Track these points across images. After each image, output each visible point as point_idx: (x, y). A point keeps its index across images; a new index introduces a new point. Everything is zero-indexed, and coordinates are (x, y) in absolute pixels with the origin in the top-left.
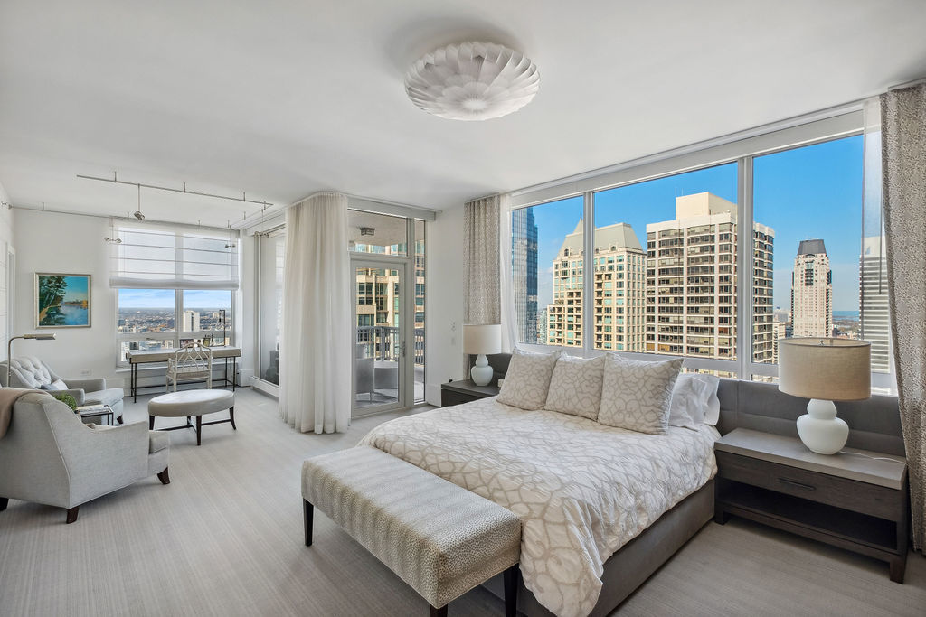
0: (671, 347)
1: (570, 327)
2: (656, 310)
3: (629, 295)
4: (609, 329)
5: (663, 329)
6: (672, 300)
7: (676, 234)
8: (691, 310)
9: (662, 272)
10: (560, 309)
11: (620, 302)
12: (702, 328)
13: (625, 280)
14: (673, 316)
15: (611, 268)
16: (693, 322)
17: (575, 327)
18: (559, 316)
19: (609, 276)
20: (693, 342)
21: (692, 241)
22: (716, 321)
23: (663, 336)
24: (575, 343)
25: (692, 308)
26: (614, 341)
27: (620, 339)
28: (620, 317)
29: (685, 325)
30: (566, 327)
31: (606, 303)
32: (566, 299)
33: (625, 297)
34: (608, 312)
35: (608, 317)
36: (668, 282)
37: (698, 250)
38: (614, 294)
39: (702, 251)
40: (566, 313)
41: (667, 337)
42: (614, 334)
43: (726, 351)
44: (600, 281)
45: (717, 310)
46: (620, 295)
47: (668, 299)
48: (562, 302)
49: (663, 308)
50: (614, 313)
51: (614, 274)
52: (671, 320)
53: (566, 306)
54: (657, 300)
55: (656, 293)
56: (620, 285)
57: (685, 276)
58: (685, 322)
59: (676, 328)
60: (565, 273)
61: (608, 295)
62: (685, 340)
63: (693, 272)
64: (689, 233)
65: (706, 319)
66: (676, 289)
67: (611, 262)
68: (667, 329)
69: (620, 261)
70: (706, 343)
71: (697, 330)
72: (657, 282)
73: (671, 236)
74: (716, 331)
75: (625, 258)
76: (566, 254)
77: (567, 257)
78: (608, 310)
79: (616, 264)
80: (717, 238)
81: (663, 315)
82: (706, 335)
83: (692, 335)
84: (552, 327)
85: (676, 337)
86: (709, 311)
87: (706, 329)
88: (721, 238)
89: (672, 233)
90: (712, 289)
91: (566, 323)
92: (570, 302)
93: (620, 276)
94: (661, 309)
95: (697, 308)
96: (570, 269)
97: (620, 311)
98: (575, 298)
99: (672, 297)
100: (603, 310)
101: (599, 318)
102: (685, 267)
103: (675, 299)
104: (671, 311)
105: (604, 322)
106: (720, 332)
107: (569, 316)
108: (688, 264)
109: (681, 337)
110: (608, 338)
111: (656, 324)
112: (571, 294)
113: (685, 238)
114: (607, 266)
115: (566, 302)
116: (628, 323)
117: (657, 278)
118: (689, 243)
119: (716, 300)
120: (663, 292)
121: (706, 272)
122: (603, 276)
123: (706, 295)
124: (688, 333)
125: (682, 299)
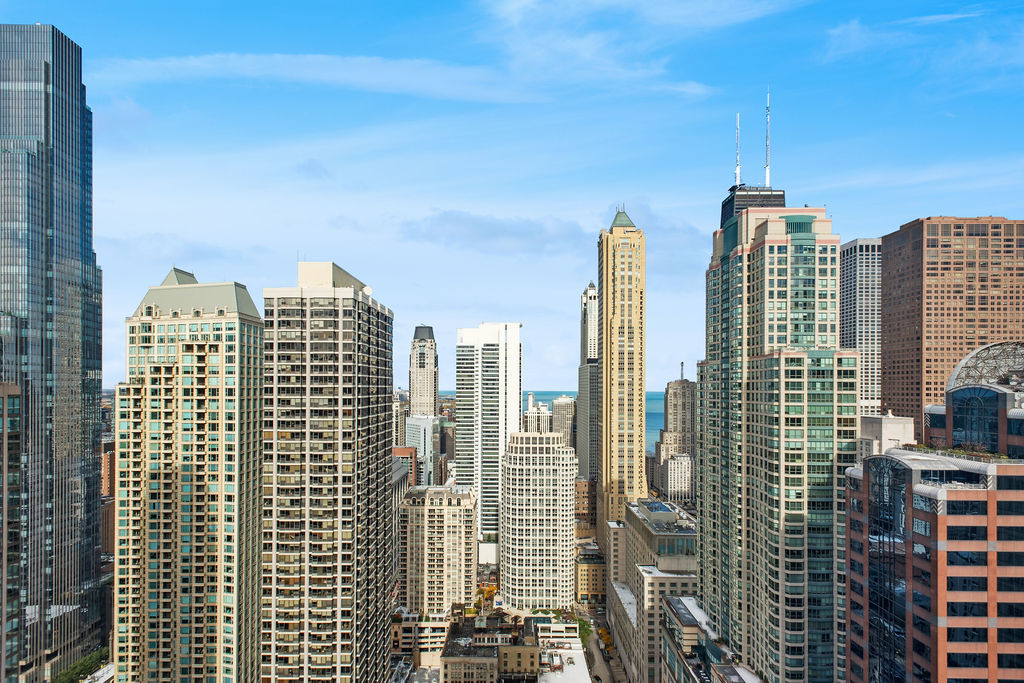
0: (293, 434)
1: (154, 416)
2: (275, 391)
3: (241, 373)
4: (214, 416)
5: (283, 414)
6: (293, 380)
7: (297, 304)
8: (314, 391)
9: (281, 346)
10: (138, 391)
11: (231, 381)
12: (326, 411)
13: (236, 353)
14: (295, 398)
15: (218, 338)
16: (317, 405)
17: (163, 415)
18: (136, 401)
19: (215, 348)
20: (316, 427)
21: (314, 314)
22: (340, 402)
23: (283, 422)
24: (163, 437)
25: (316, 389)
26: (222, 432)
27: (230, 427)
28: (230, 401)
29: (308, 408)
30: (149, 415)
31: (211, 382)
32: (148, 377)
33: (237, 375)
34: (214, 394)
35: (214, 400)
36: (289, 358)
37: (322, 324)
38: (222, 371)
39: (325, 327)
40: (149, 396)
41: (288, 423)
42: (222, 421)
43: (350, 434)
44: (202, 354)
45: (341, 391)
46: (231, 373)
47: (289, 378)
48: (142, 381)
49: (283, 389)
50: (222, 396)
51: (223, 345)
52: (293, 403)
53: (148, 386)
54: (275, 380)
55: (275, 370)
56: (230, 359)
57: (308, 353)
58: (308, 404)
59: (298, 411)
60: (147, 340)
61: (214, 373)
62: (308, 425)
63: (316, 349)
64: (312, 305)
65: (330, 400)
66: (298, 366)
67: (218, 329)
68: (288, 413)
69: (231, 329)
70: (330, 427)
71: (321, 413)
72: (276, 358)
73: (292, 305)
74: (340, 413)
75: (237, 326)
76: (149, 313)
77: (149, 318)
78: (214, 392)
79: (224, 333)
80: (341, 314)
81: (283, 397)
82: (330, 419)
83: (316, 419)
84: (123, 416)
85: (298, 422)
86: (334, 391)
87: (330, 411)
88: (346, 313)
89: (294, 302)
90: (336, 369)
91: (149, 411)
92: (154, 381)
93: (231, 348)
94: (281, 390)
95: (321, 389)
96: (155, 335)
97: (230, 392)
98: (163, 375)
99: (293, 375)
100: (207, 392)
101: (201, 403)
102: (308, 342)
103: (297, 378)
104: (293, 392)
105: (209, 408)
106: (344, 414)
107: (153, 400)
108: (312, 339)
109: (304, 422)
110: (214, 427)
111: (275, 408)
112: (157, 370)
113: (308, 309)
114: (212, 334)
115: (148, 381)
116: (241, 407)
117: (275, 352)
118: (312, 316)
119: (341, 380)
120: (283, 370)
121: (330, 349)
122: (207, 348)
123: (330, 374)
124: (311, 416)
125: (304, 378)
